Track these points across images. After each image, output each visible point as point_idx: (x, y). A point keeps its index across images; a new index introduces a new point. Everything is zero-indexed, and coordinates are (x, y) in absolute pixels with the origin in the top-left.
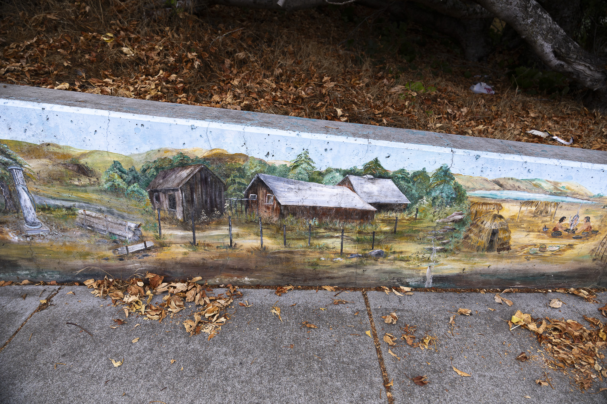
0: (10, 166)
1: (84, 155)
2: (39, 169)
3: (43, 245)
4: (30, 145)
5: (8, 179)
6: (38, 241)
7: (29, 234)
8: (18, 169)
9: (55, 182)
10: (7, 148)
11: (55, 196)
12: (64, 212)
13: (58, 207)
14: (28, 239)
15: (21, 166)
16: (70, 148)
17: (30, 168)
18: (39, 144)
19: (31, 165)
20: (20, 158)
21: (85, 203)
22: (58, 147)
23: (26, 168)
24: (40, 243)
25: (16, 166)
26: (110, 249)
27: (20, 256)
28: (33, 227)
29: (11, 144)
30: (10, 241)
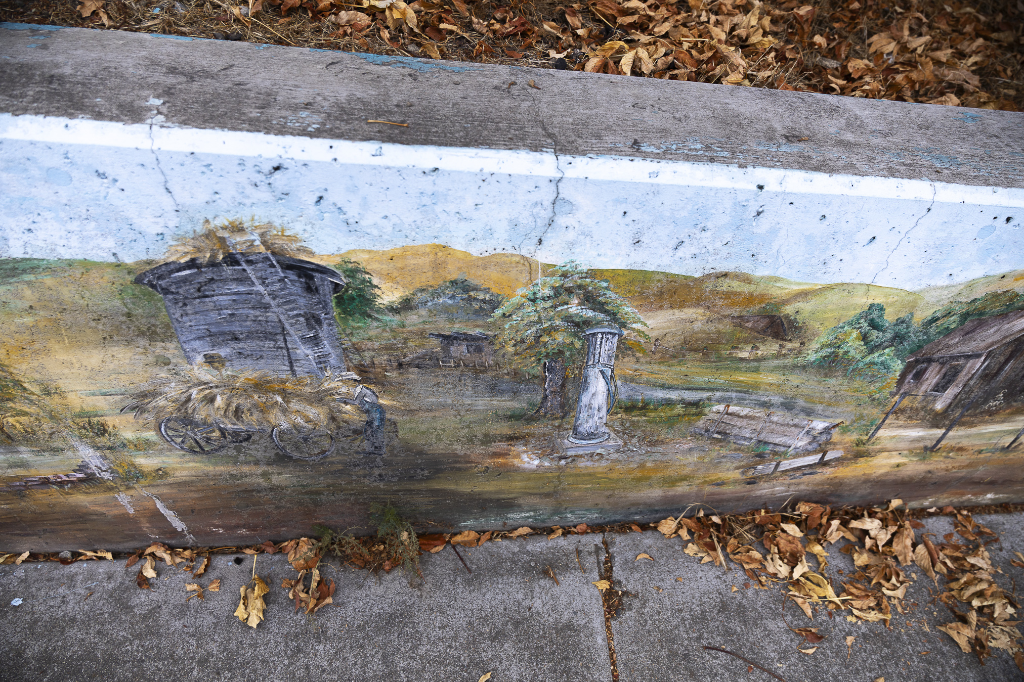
0: (592, 328)
1: (803, 295)
2: (665, 331)
3: (591, 471)
4: (672, 279)
5: (571, 355)
6: (581, 465)
7: (569, 454)
8: (610, 333)
9: (690, 356)
10: (606, 288)
11: (675, 382)
12: (679, 410)
13: (669, 403)
14: (563, 462)
15: (623, 325)
16: (777, 279)
17: (644, 329)
18: (697, 275)
19: (648, 323)
20: (629, 310)
21: (737, 391)
22: (747, 279)
23: (633, 329)
24: (586, 467)
25: (610, 326)
26: (738, 468)
27: (527, 491)
28: (584, 442)
29: (621, 279)
30: (519, 467)
